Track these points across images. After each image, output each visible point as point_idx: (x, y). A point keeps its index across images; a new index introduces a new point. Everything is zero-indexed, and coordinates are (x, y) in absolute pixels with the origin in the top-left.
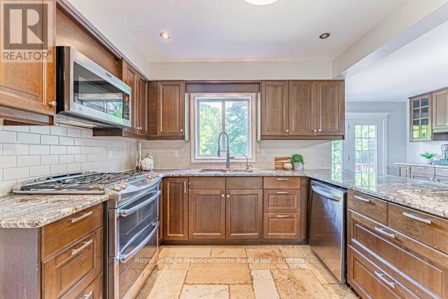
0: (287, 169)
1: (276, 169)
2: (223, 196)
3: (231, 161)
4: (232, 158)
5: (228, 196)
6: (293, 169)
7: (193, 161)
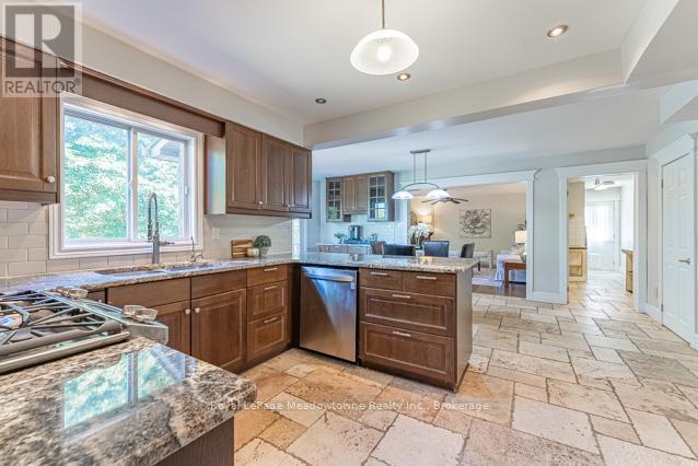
0: (253, 257)
1: (234, 258)
2: (188, 311)
3: (161, 249)
4: (166, 244)
5: (197, 310)
6: (260, 256)
7: (55, 255)
